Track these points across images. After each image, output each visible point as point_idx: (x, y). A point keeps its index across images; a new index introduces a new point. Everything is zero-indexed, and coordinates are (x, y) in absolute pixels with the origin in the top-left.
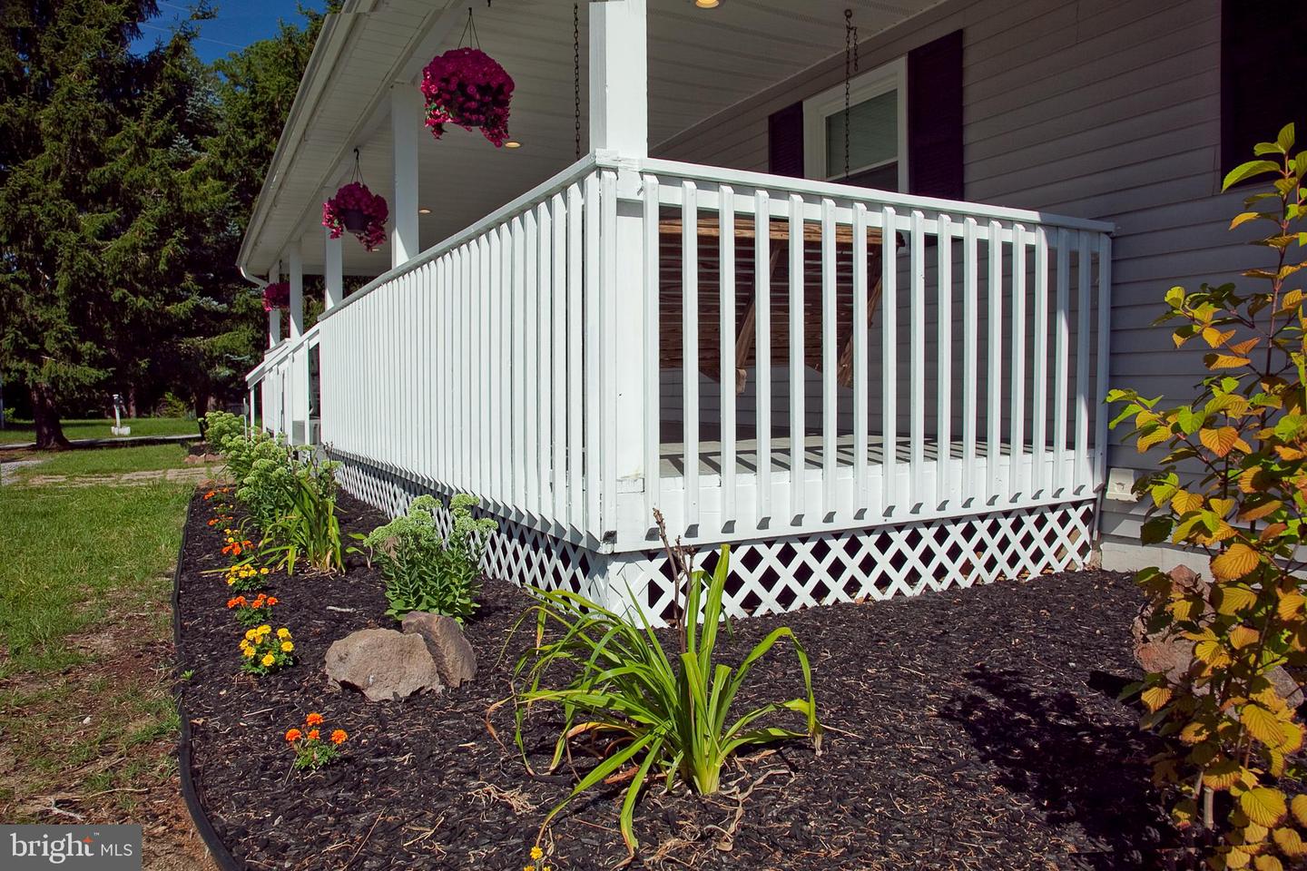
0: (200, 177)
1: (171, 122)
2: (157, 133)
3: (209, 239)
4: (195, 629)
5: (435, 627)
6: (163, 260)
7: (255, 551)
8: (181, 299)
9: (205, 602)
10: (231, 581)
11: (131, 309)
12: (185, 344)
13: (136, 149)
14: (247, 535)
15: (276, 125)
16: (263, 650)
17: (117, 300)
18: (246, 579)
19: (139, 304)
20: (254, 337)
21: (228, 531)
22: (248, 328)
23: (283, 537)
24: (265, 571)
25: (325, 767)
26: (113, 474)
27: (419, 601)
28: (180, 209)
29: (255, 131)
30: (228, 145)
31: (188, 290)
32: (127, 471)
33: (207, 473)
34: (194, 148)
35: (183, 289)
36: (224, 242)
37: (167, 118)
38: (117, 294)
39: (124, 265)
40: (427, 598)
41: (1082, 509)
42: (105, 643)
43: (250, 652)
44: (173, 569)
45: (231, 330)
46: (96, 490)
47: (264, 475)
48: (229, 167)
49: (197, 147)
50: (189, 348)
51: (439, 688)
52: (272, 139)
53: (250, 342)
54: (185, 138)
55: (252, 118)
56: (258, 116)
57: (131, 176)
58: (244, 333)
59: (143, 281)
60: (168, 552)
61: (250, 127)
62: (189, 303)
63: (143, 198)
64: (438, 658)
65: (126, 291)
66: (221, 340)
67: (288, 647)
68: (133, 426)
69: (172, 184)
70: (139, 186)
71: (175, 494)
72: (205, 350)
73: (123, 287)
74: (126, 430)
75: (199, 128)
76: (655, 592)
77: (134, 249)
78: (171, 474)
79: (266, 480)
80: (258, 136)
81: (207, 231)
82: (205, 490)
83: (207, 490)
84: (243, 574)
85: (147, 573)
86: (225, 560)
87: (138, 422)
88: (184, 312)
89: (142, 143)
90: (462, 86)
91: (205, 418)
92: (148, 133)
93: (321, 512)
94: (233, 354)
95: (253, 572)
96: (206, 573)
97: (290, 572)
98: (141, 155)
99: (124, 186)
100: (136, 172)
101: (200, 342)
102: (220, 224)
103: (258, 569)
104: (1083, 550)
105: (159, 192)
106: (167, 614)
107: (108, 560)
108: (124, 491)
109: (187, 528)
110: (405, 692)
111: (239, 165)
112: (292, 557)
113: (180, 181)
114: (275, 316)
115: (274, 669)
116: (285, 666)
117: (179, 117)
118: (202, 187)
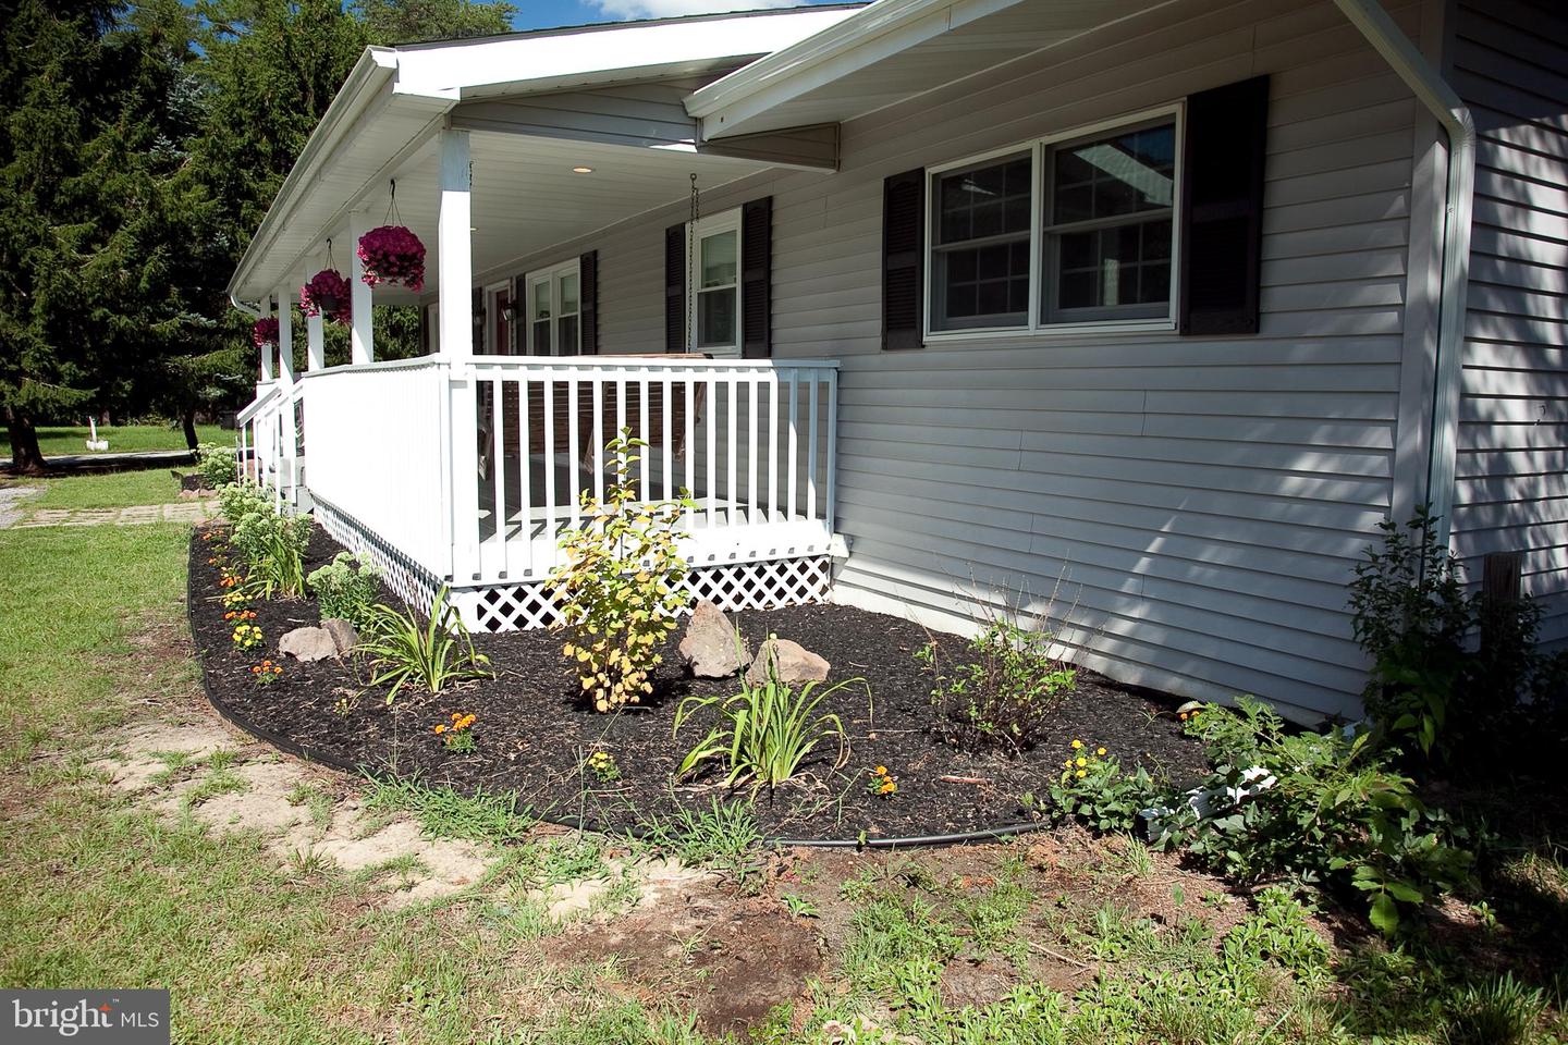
0: (186, 186)
1: (152, 124)
2: (136, 137)
3: (197, 249)
4: (205, 632)
5: (336, 626)
6: (145, 278)
7: (243, 584)
8: (168, 316)
9: (210, 618)
10: (227, 604)
11: (114, 329)
12: (173, 363)
13: (114, 154)
14: (239, 571)
15: (267, 122)
16: (245, 638)
17: (97, 319)
18: (237, 603)
19: (122, 325)
20: (246, 355)
21: (224, 569)
22: (240, 344)
23: (262, 573)
24: (250, 597)
25: (271, 683)
26: (112, 509)
27: (339, 614)
28: (162, 219)
29: (243, 128)
30: (213, 147)
31: (175, 306)
32: (124, 506)
33: (203, 509)
34: (176, 149)
35: (169, 305)
36: (212, 253)
37: (148, 120)
38: (98, 313)
39: (103, 283)
40: (343, 612)
41: (819, 562)
42: (146, 640)
43: (238, 638)
44: (184, 596)
45: (221, 348)
46: (103, 528)
47: (251, 525)
48: (215, 170)
49: (179, 148)
50: (177, 367)
51: (337, 657)
52: (261, 138)
53: (242, 359)
54: (168, 139)
55: (239, 115)
56: (246, 114)
57: (110, 187)
58: (234, 352)
59: (127, 299)
60: (179, 583)
61: (237, 125)
62: (176, 322)
63: (121, 210)
64: (337, 642)
65: (107, 310)
66: (210, 359)
67: (259, 636)
68: (111, 438)
69: (154, 194)
70: (119, 197)
71: (177, 534)
72: (194, 369)
73: (104, 306)
74: (103, 445)
75: (180, 127)
76: (481, 612)
77: (114, 266)
78: (168, 511)
79: (253, 529)
80: (247, 135)
81: (193, 239)
82: (202, 529)
83: (206, 529)
84: (235, 599)
85: (166, 598)
86: (222, 590)
87: (114, 433)
88: (171, 331)
89: (120, 147)
90: (386, 256)
91: (198, 449)
92: (127, 136)
93: (289, 556)
94: (224, 374)
95: (242, 598)
96: (209, 599)
97: (268, 599)
98: (118, 162)
99: (101, 197)
100: (117, 181)
101: (191, 362)
102: (208, 233)
103: (245, 596)
104: (824, 590)
105: (140, 200)
106: (186, 623)
107: (135, 590)
108: (131, 529)
109: (191, 565)
110: (318, 658)
111: (225, 169)
112: (269, 588)
113: (162, 191)
114: (266, 350)
115: (251, 648)
116: (258, 647)
117: (161, 116)
118: (188, 196)
